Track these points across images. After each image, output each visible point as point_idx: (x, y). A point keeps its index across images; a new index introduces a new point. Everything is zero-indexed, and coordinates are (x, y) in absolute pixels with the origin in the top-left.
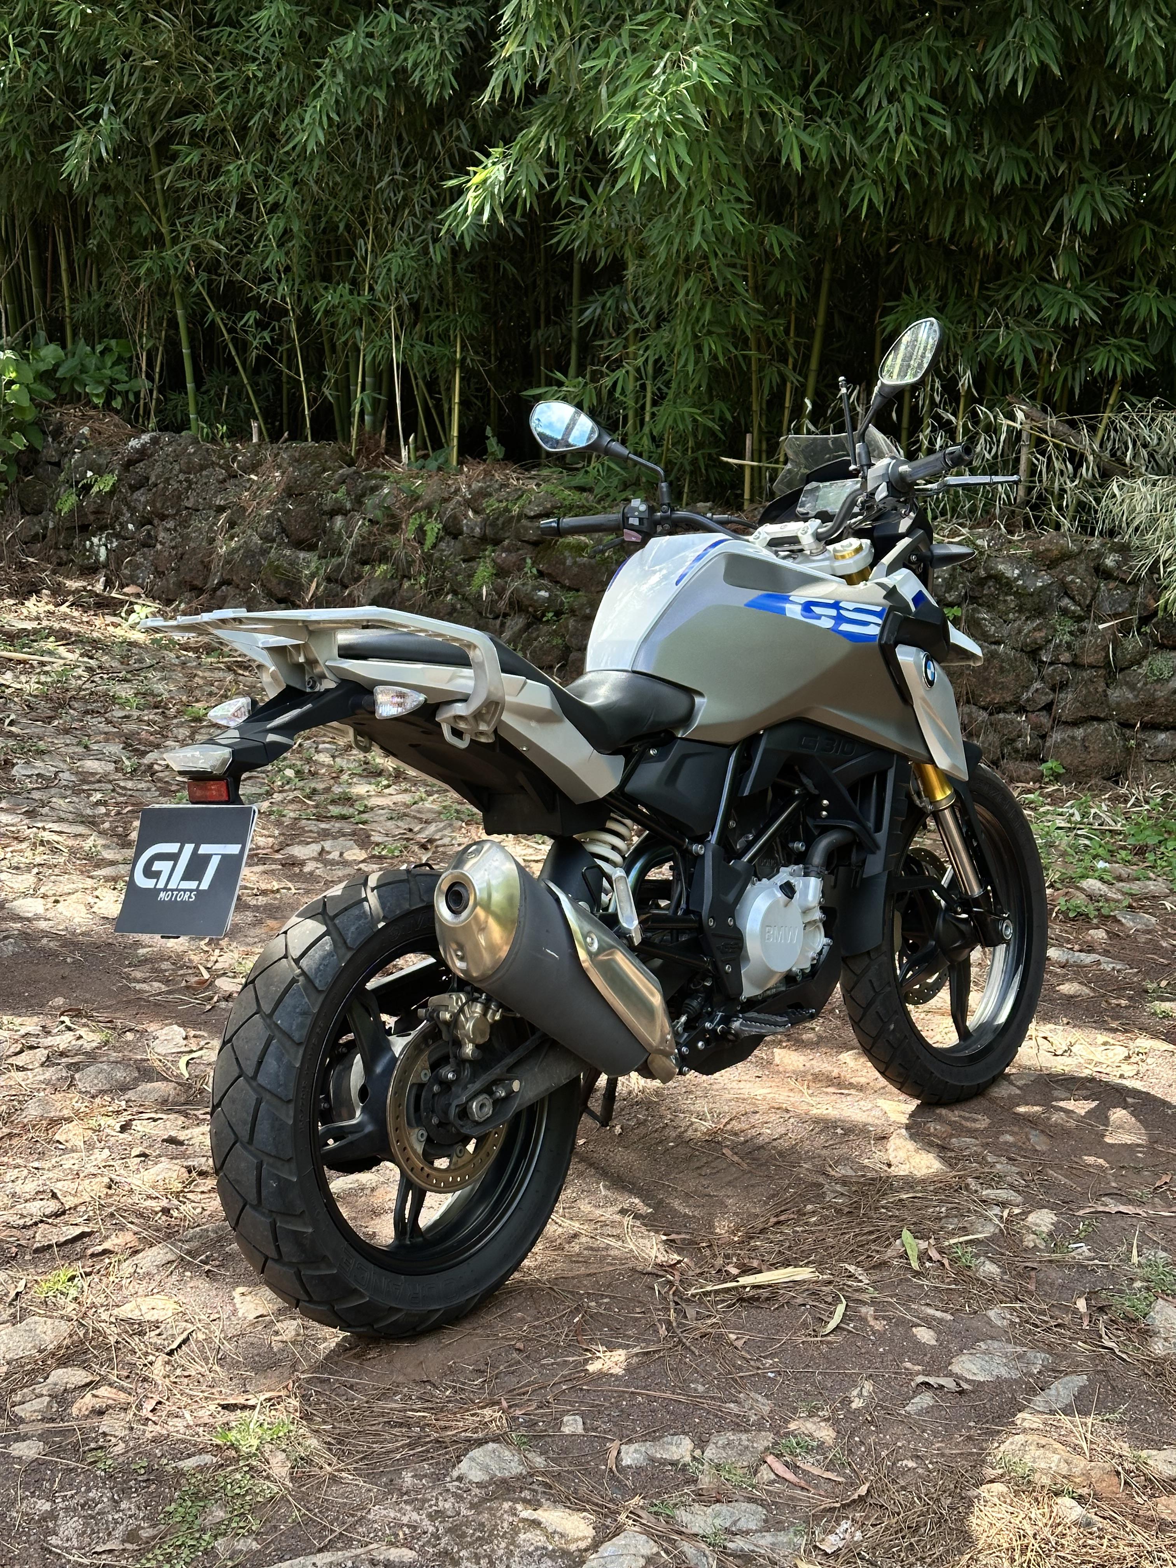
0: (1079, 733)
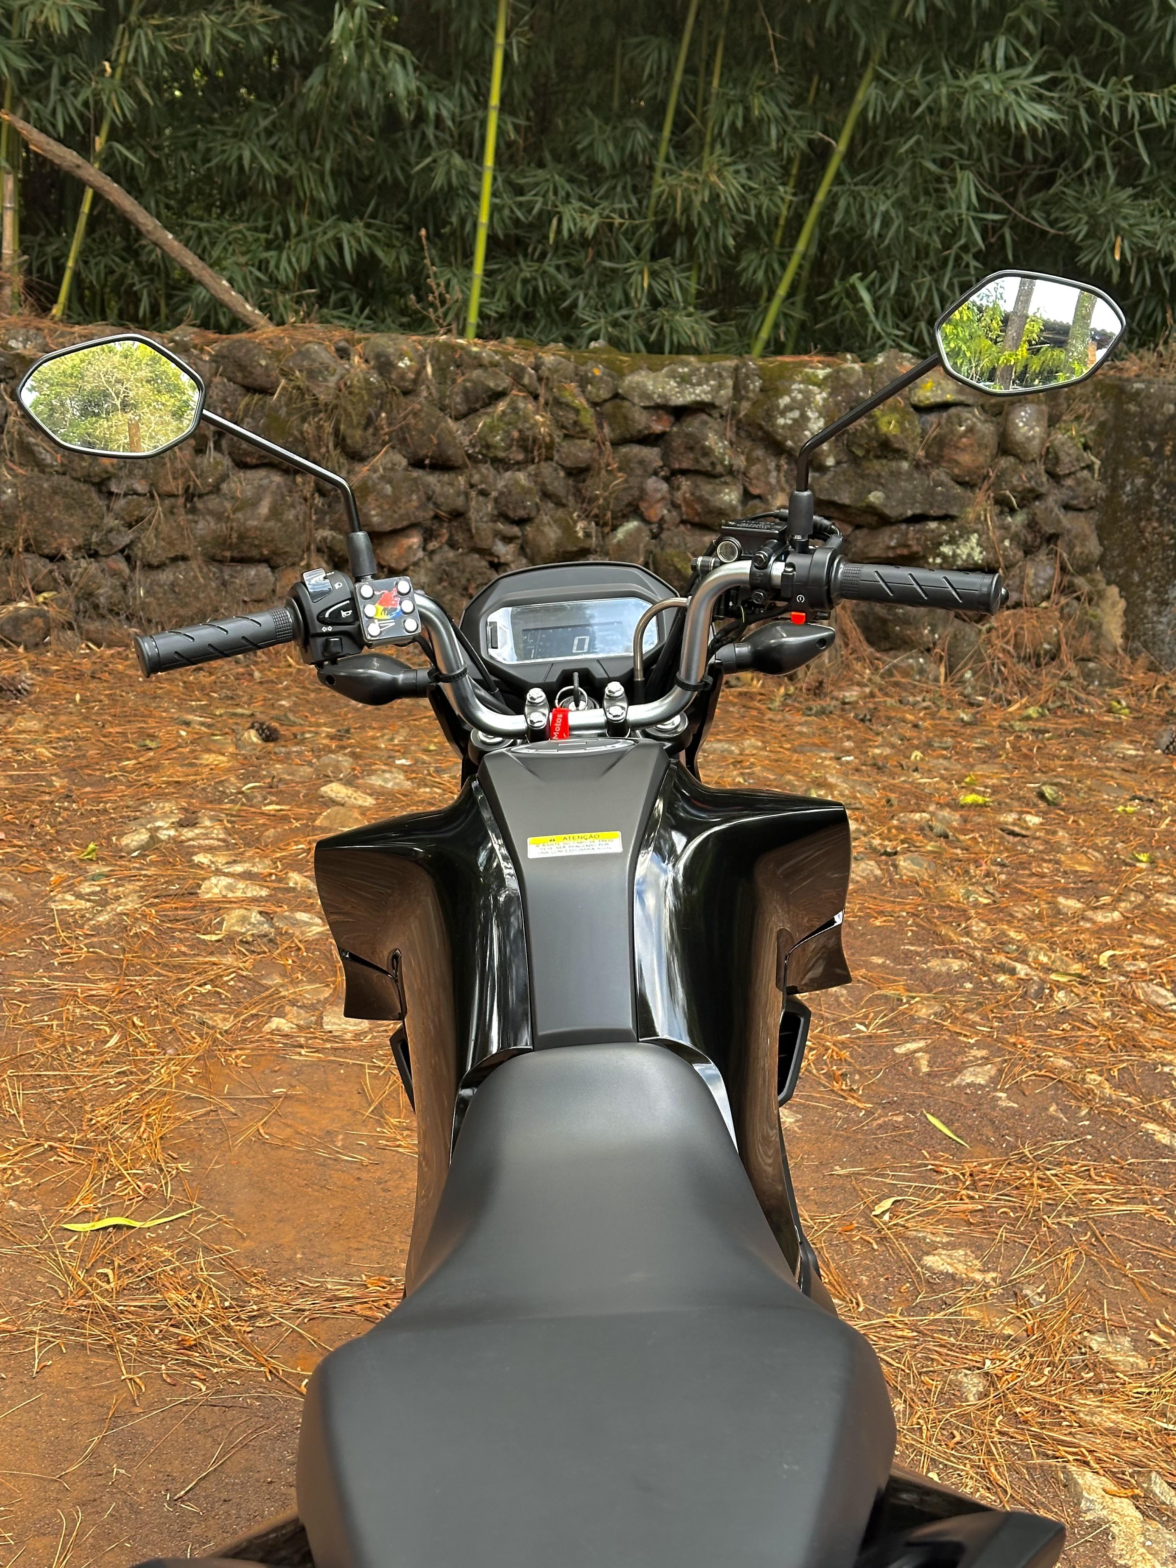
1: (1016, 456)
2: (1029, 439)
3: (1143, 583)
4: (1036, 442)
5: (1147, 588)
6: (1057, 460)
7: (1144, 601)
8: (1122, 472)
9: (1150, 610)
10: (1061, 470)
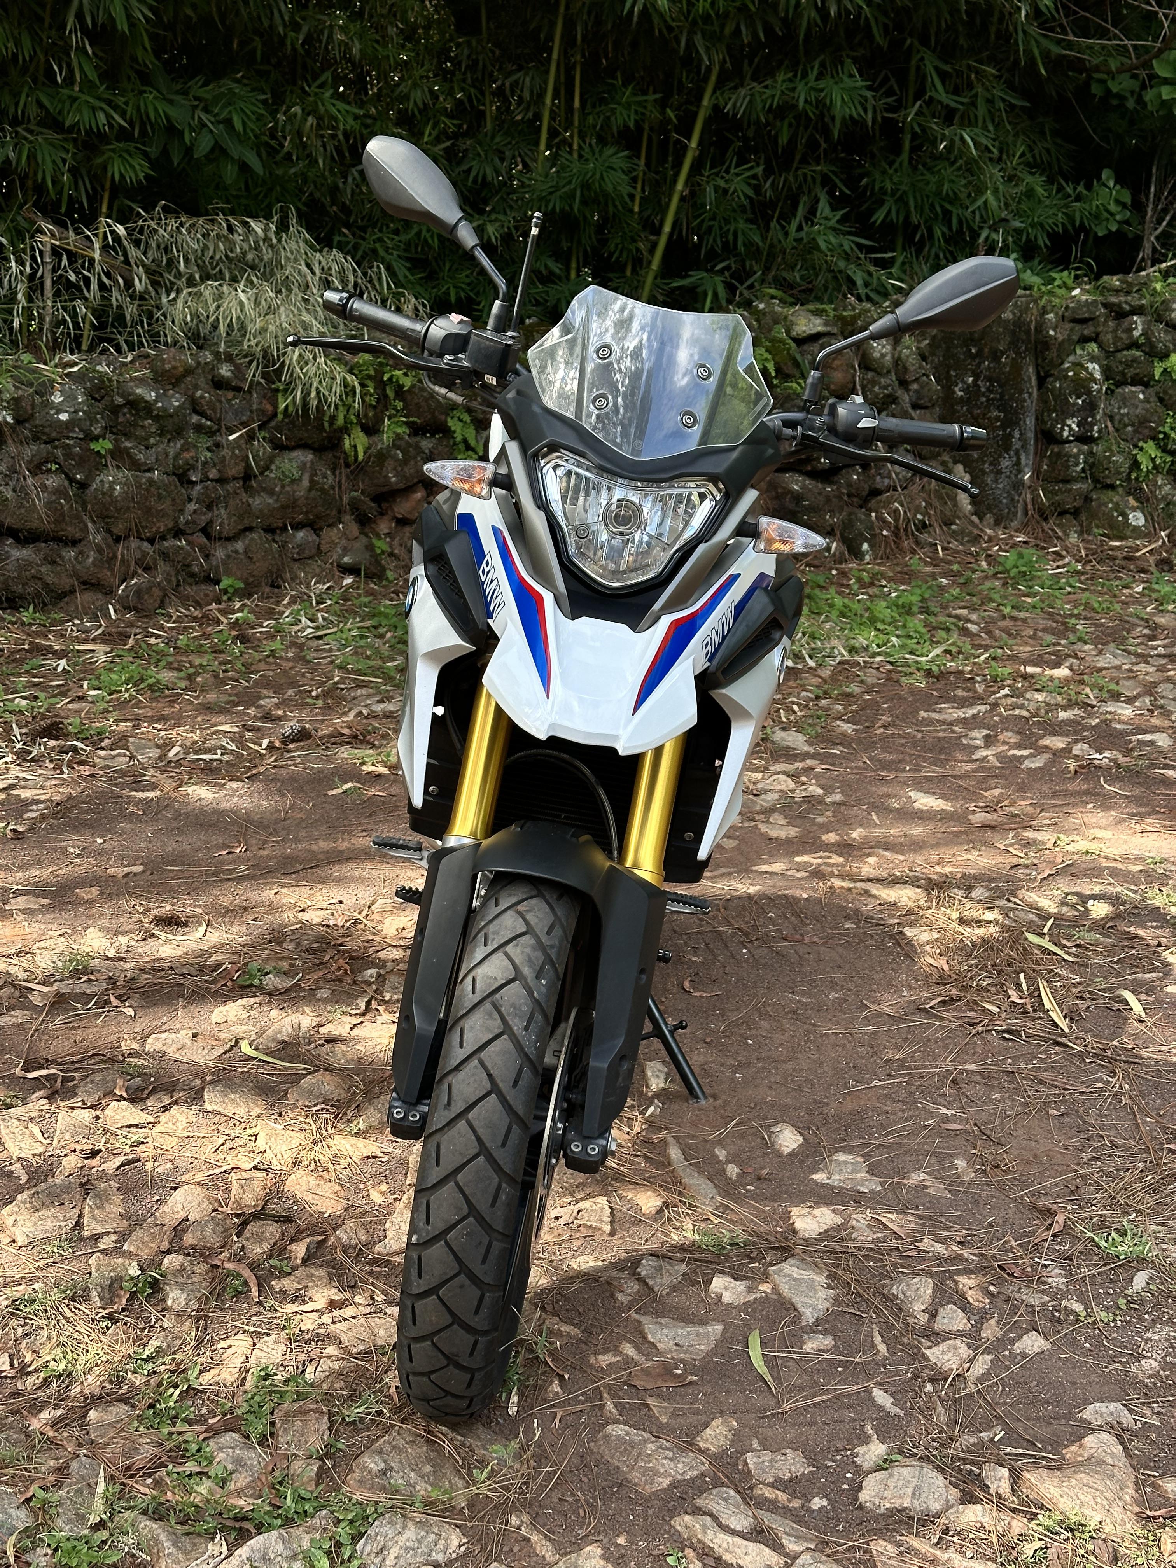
0: (240, 546)
1: (874, 370)
2: (883, 355)
3: (981, 460)
4: (888, 358)
5: (984, 462)
6: (905, 369)
7: (983, 472)
8: (953, 373)
9: (989, 480)
10: (910, 377)
